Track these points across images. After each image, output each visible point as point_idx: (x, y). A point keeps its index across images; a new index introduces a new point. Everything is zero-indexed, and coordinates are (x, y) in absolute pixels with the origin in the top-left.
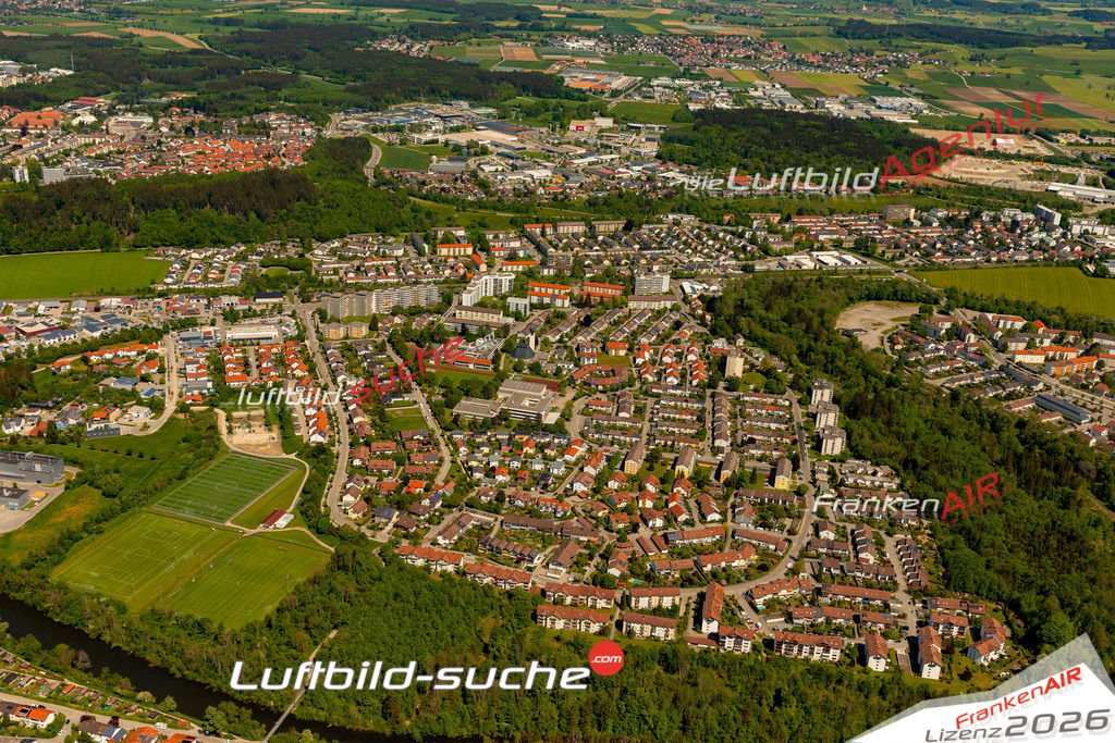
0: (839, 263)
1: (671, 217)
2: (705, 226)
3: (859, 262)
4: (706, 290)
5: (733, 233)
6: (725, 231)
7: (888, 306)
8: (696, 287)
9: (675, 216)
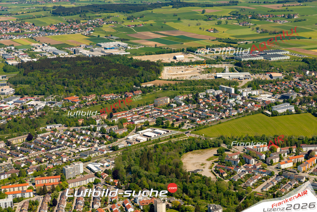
0: (156, 135)
1: (48, 127)
2: (71, 129)
3: (166, 132)
4: (103, 166)
5: (89, 130)
6: (84, 129)
7: (198, 153)
8: (97, 166)
9: (51, 127)
